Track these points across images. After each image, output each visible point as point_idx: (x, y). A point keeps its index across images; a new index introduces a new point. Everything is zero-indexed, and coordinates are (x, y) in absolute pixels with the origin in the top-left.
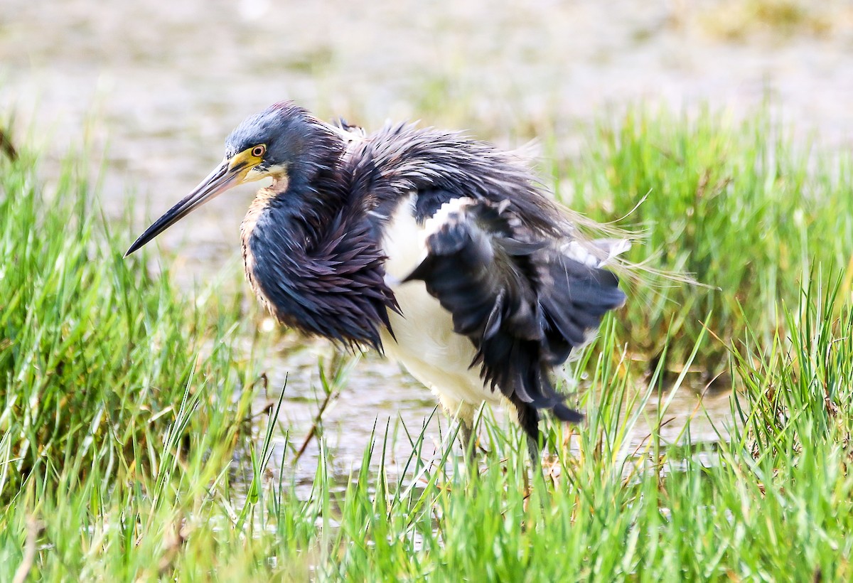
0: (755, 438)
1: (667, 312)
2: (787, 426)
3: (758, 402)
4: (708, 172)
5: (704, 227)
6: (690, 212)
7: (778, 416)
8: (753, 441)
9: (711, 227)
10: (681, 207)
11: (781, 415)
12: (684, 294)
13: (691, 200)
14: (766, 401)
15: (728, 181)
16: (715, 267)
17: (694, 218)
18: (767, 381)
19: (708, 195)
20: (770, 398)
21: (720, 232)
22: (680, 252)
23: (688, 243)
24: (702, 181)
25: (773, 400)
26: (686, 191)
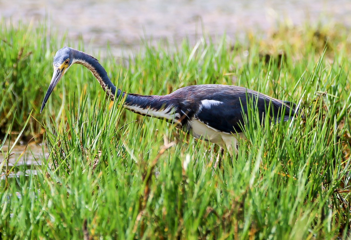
0: (52, 163)
1: (5, 108)
2: (66, 158)
3: (54, 147)
4: (22, 49)
5: (21, 72)
6: (15, 65)
7: (62, 153)
8: (52, 164)
9: (24, 72)
10: (11, 64)
11: (63, 153)
12: (12, 101)
13: (15, 61)
14: (57, 147)
15: (31, 53)
16: (25, 90)
17: (16, 69)
18: (58, 139)
19: (22, 59)
20: (59, 146)
21: (28, 75)
22: (10, 83)
23: (14, 79)
24: (19, 53)
25: (60, 146)
26: (13, 57)
